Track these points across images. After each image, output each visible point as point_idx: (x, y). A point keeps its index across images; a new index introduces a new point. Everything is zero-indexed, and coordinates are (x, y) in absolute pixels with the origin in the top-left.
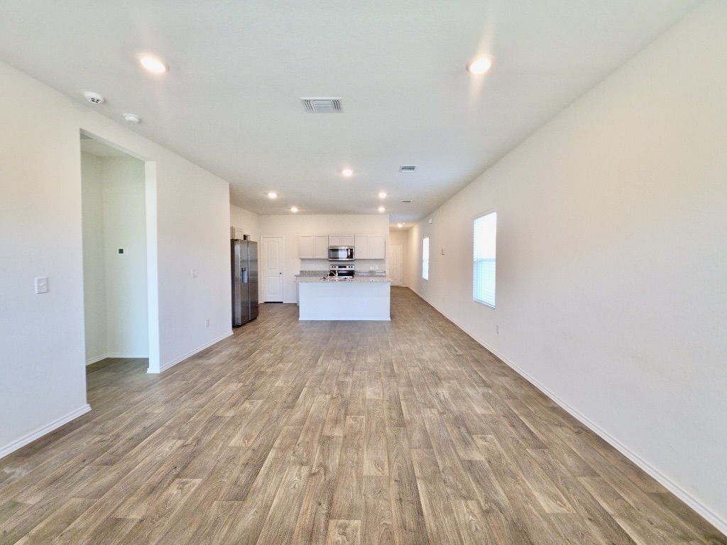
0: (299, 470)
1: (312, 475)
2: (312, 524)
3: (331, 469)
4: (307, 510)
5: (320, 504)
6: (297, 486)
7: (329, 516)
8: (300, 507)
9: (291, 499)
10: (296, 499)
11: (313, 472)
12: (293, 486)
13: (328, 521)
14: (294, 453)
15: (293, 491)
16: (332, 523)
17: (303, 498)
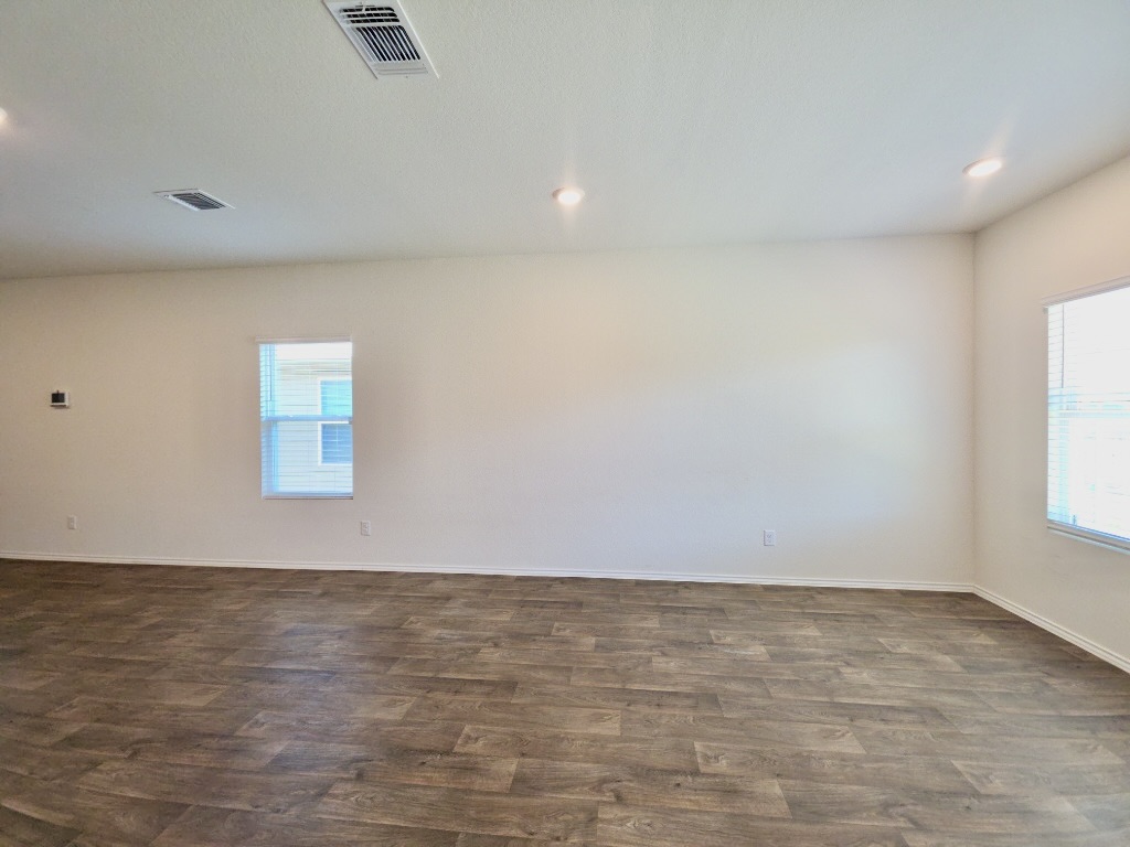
0: (610, 822)
1: (620, 799)
2: (710, 793)
3: (608, 773)
4: (691, 801)
5: (678, 785)
6: (648, 821)
7: (696, 773)
8: (686, 811)
9: (673, 826)
10: (672, 819)
11: (613, 799)
12: (648, 828)
13: (703, 774)
14: (558, 839)
15: (658, 825)
16: (703, 769)
17: (671, 809)
